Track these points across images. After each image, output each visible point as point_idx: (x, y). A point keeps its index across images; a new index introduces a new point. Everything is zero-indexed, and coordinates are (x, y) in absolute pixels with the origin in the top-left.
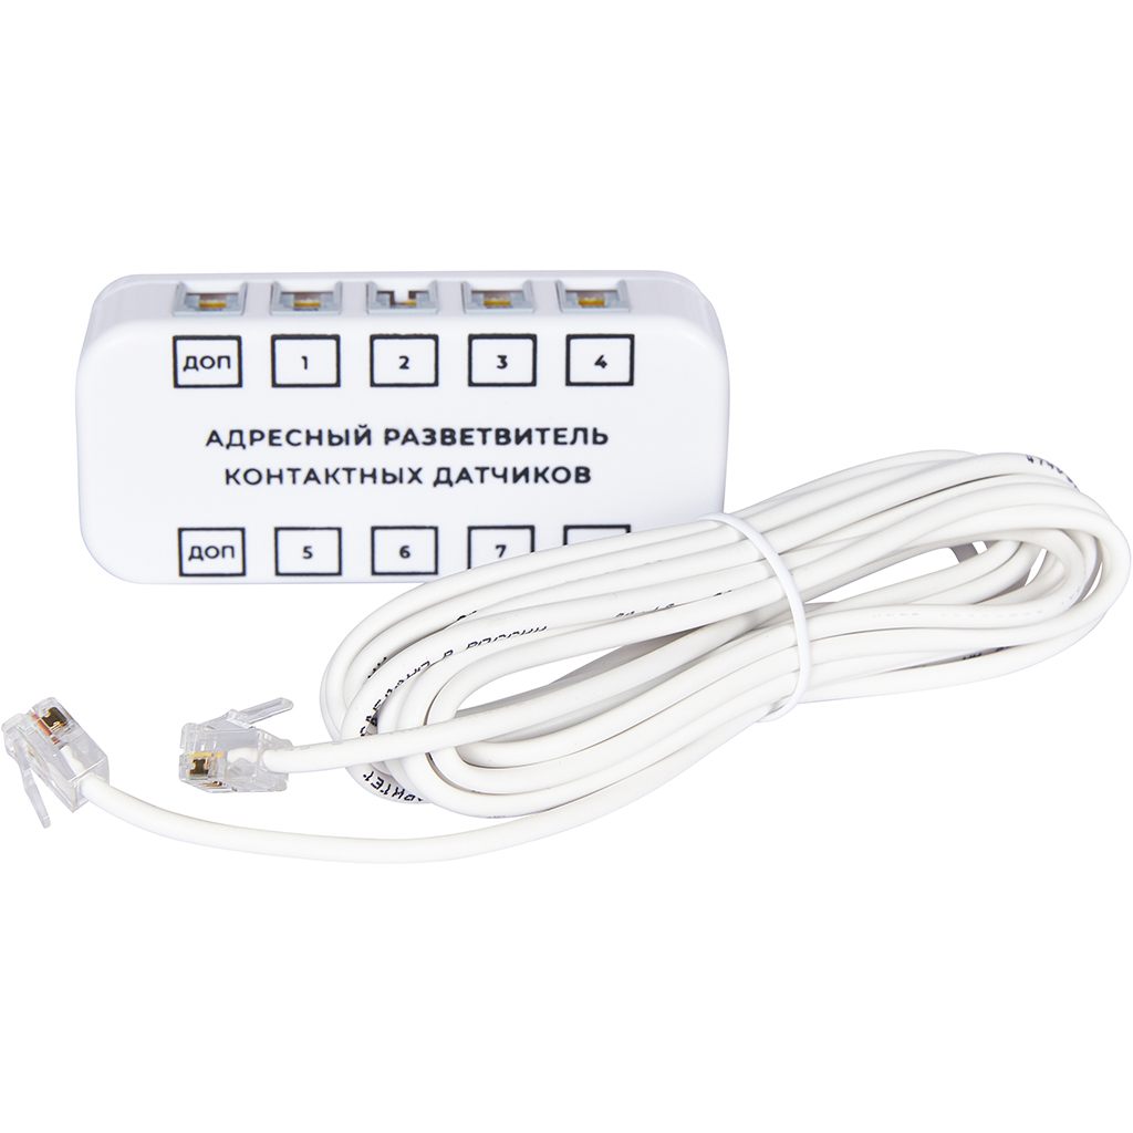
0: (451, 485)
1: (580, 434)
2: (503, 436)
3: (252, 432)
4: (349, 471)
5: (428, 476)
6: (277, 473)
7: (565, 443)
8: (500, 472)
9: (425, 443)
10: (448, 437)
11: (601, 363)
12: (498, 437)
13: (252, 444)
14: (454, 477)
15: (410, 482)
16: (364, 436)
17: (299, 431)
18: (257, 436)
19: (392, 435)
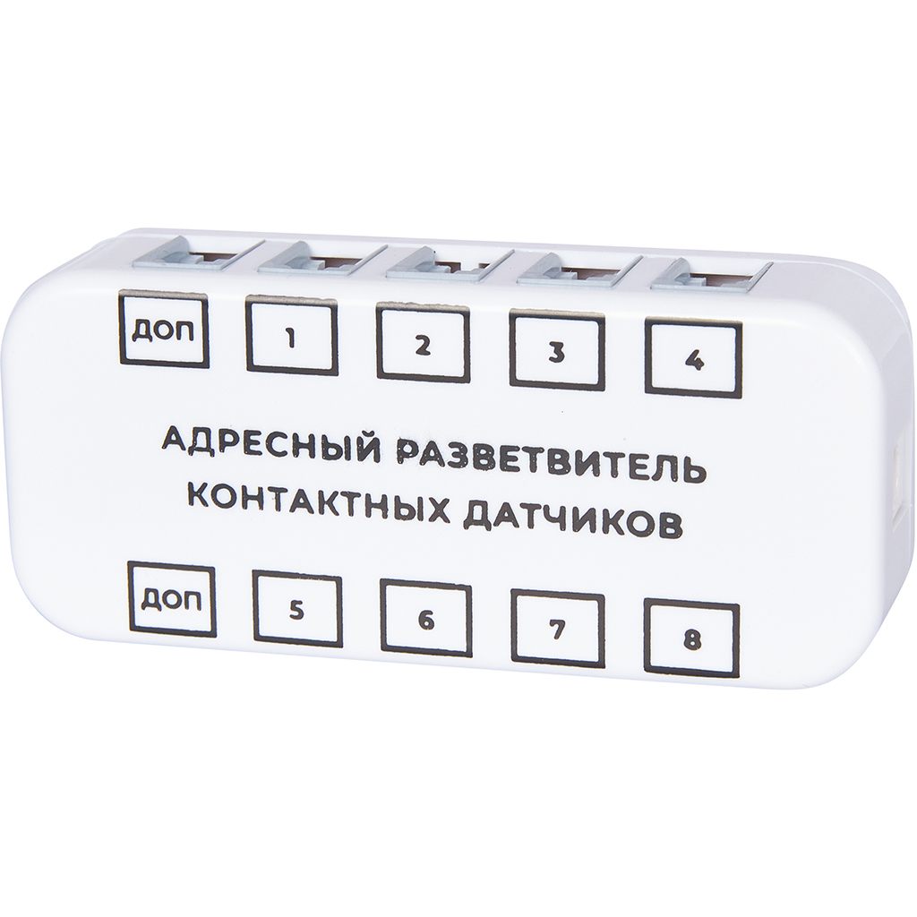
0: (489, 528)
1: (667, 465)
2: (559, 461)
3: (223, 432)
4: (351, 496)
5: (457, 512)
6: (256, 493)
7: (646, 477)
8: (555, 513)
9: (452, 464)
10: (483, 457)
11: (694, 361)
12: (551, 462)
13: (222, 449)
14: (492, 517)
15: (432, 519)
16: (369, 448)
17: (284, 436)
18: (229, 438)
19: (408, 449)
